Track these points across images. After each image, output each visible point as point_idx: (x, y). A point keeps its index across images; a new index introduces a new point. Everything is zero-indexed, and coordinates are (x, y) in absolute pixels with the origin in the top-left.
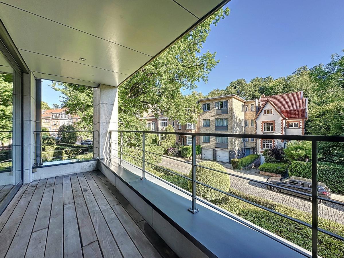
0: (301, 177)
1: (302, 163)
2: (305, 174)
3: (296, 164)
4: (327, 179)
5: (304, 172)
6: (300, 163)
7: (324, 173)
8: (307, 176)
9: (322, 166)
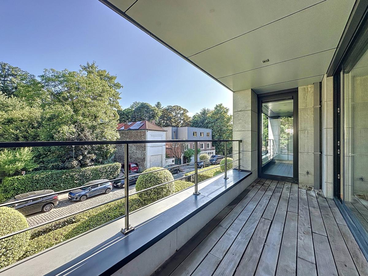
0: (19, 194)
1: (20, 177)
2: (24, 189)
3: (12, 181)
4: (46, 186)
5: (23, 187)
6: (17, 178)
7: (44, 181)
8: (26, 190)
9: (42, 175)
